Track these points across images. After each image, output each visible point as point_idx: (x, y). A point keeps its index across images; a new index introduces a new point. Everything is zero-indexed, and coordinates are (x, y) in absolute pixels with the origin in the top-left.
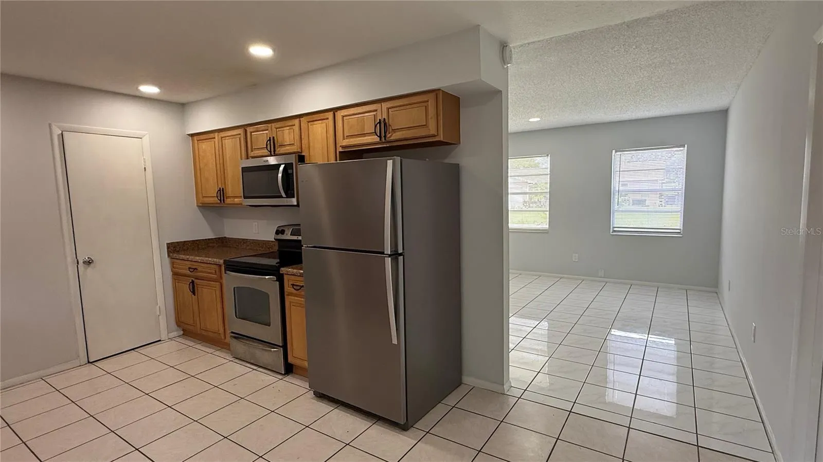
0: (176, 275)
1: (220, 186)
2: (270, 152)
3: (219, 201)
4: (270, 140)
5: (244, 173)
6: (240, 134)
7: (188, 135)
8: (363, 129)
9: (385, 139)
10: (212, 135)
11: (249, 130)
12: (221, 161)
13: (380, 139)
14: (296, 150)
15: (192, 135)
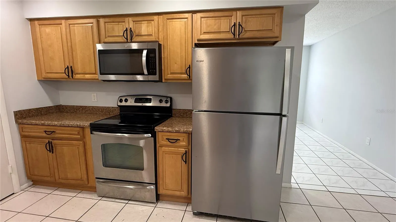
0: (24, 138)
1: (67, 64)
2: (127, 39)
3: (67, 77)
4: (127, 30)
5: (100, 55)
6: (92, 23)
7: (27, 19)
8: (220, 28)
9: (239, 37)
10: (58, 22)
11: (102, 21)
12: (69, 44)
13: (234, 37)
14: (154, 40)
15: (31, 20)
